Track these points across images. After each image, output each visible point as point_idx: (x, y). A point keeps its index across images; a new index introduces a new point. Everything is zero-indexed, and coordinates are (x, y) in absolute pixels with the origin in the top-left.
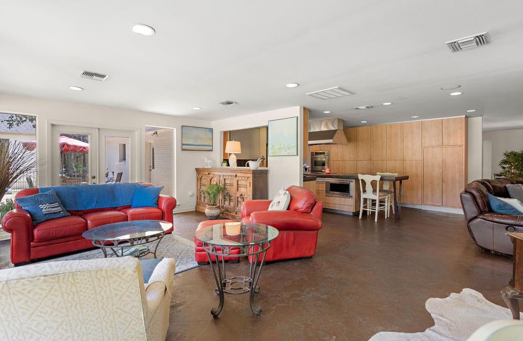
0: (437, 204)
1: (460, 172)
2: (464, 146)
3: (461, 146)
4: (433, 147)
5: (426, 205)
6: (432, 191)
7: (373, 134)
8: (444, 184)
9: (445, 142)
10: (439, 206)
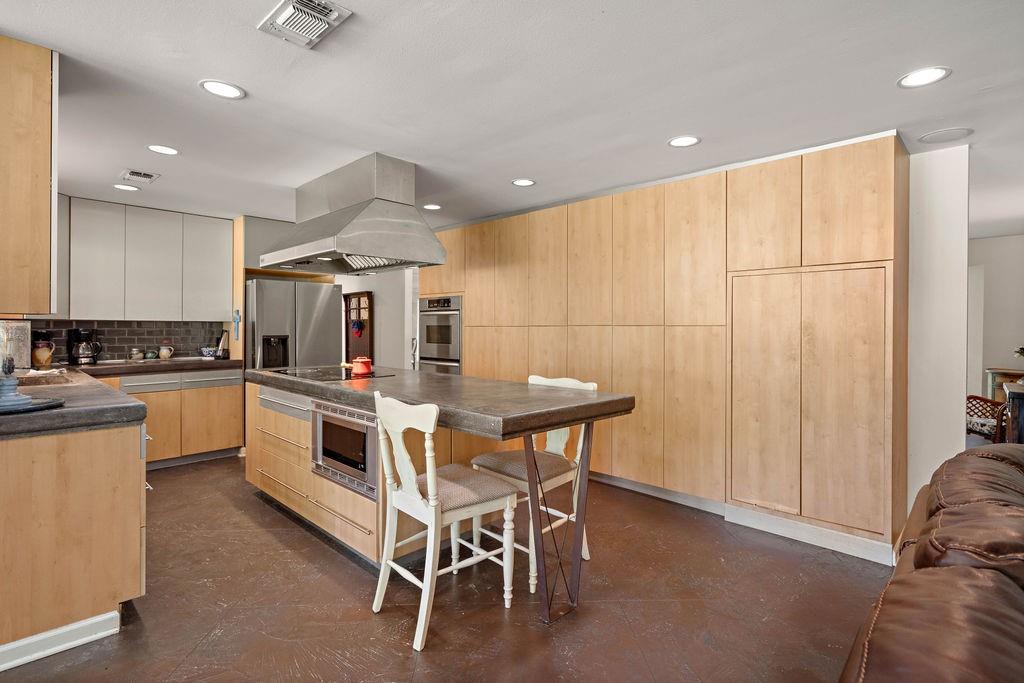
0: (780, 507)
1: (872, 378)
2: (890, 266)
3: (876, 265)
4: (765, 271)
5: (741, 503)
6: (762, 452)
7: (573, 231)
8: (809, 427)
9: (814, 252)
10: (787, 515)
